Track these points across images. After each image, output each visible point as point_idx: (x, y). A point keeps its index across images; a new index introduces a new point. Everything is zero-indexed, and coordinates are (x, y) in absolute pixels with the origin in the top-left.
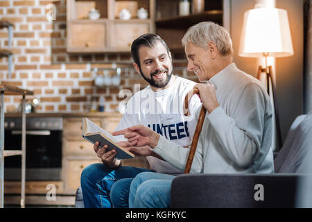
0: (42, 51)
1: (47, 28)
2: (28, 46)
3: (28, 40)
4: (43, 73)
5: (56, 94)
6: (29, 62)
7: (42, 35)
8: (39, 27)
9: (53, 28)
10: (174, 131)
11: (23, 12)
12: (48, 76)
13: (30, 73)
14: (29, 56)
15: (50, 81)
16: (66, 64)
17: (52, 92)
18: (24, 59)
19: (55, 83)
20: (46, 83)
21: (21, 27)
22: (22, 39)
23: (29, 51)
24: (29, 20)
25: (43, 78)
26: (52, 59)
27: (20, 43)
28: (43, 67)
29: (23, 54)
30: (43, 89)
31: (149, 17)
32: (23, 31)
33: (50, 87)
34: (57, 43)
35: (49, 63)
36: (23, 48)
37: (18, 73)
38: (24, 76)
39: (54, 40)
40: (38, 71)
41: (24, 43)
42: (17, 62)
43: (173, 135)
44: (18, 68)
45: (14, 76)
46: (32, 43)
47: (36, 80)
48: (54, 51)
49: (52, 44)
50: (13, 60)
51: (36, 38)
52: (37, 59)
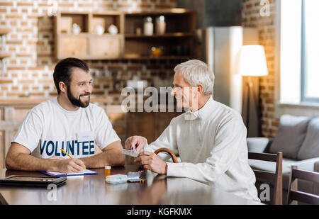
0: (29, 56)
1: (33, 37)
2: (18, 51)
3: (18, 47)
4: (30, 73)
5: (41, 90)
6: (18, 64)
7: (29, 43)
8: (26, 37)
9: (38, 37)
10: (87, 147)
11: (13, 24)
12: (35, 75)
13: (19, 73)
14: (18, 60)
15: (36, 79)
16: (49, 66)
17: (37, 88)
18: (14, 62)
19: (39, 82)
20: (32, 82)
21: (12, 36)
22: (12, 46)
23: (18, 56)
24: (19, 30)
25: (30, 77)
26: (37, 62)
27: (11, 49)
28: (31, 68)
29: (13, 57)
30: (31, 86)
31: (119, 32)
32: (14, 40)
33: (36, 84)
34: (42, 49)
35: (34, 65)
36: (13, 54)
37: (10, 73)
38: (15, 75)
39: (40, 48)
40: (26, 71)
41: (14, 49)
42: (9, 64)
43: (86, 150)
44: (9, 69)
45: (6, 75)
46: (21, 50)
47: (25, 79)
48: (39, 56)
49: (37, 50)
50: (6, 63)
51: (25, 45)
52: (25, 62)
